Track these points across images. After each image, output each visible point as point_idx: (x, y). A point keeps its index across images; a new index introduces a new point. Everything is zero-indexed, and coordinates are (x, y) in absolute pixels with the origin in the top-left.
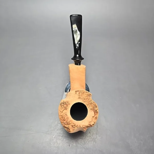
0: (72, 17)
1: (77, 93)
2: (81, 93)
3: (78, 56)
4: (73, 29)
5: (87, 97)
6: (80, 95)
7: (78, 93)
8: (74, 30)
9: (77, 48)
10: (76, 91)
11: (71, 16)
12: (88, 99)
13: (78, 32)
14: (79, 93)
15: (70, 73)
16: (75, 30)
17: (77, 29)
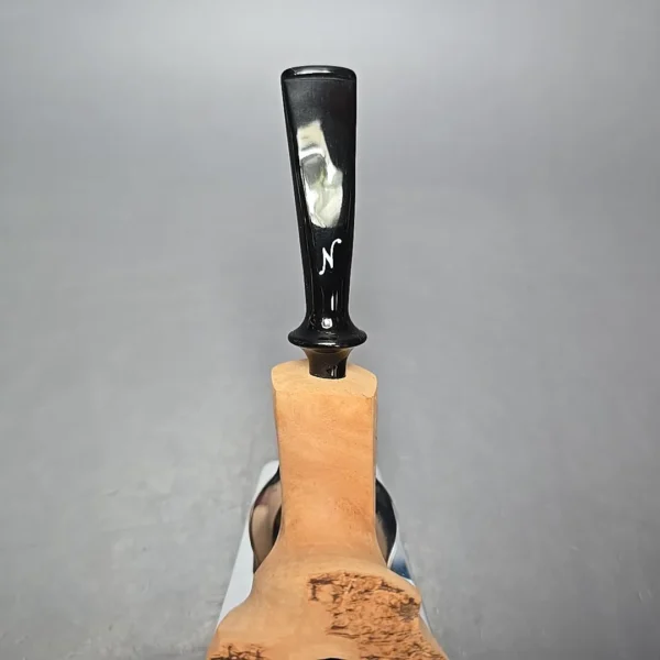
0: (297, 80)
1: (319, 595)
2: (346, 596)
3: (328, 323)
4: (302, 155)
5: (391, 622)
6: (342, 609)
7: (326, 592)
8: (306, 158)
9: (321, 273)
10: (314, 582)
11: (288, 75)
12: (394, 637)
13: (333, 172)
14: (335, 597)
15: (280, 430)
16: (314, 160)
17: (322, 150)
